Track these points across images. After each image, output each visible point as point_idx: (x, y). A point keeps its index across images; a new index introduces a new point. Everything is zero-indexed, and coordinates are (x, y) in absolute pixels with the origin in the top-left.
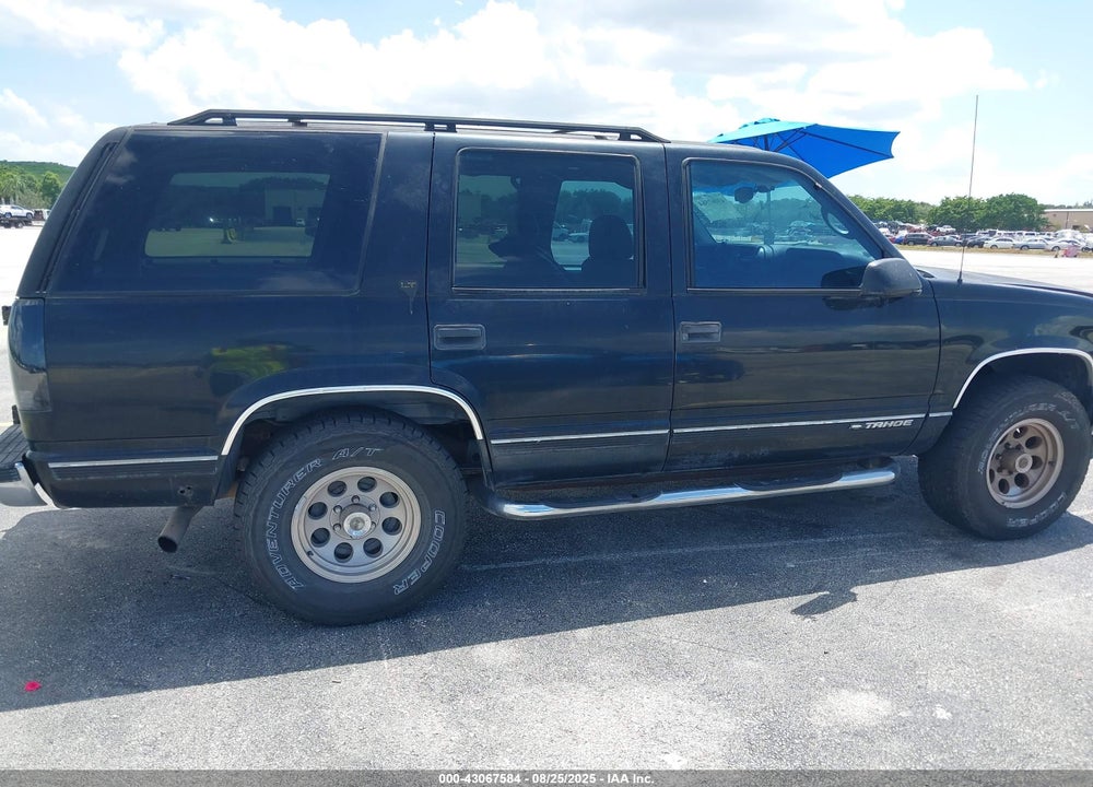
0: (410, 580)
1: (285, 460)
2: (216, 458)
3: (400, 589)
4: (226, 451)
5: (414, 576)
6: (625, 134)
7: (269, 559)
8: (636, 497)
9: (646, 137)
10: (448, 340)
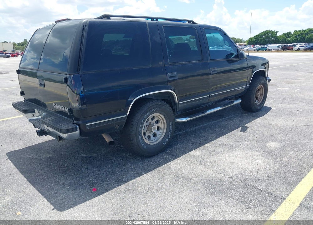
0: (166, 141)
1: (141, 114)
2: (126, 116)
3: (165, 144)
4: (128, 114)
5: (167, 140)
6: (189, 22)
7: (140, 141)
8: (203, 113)
9: (193, 22)
10: (170, 77)
